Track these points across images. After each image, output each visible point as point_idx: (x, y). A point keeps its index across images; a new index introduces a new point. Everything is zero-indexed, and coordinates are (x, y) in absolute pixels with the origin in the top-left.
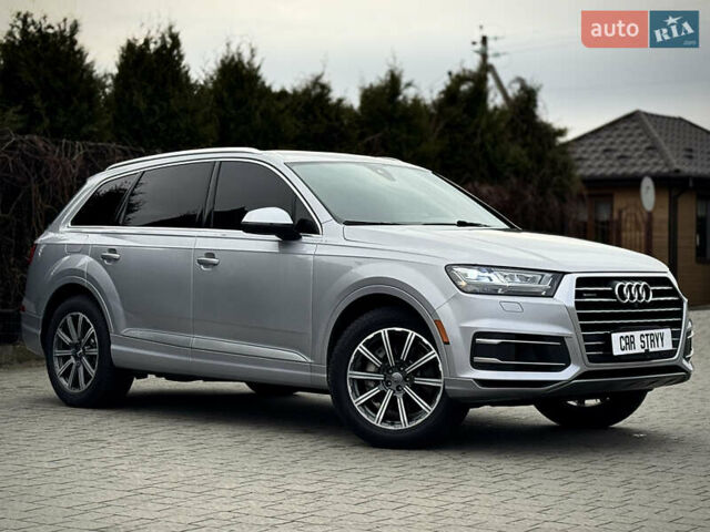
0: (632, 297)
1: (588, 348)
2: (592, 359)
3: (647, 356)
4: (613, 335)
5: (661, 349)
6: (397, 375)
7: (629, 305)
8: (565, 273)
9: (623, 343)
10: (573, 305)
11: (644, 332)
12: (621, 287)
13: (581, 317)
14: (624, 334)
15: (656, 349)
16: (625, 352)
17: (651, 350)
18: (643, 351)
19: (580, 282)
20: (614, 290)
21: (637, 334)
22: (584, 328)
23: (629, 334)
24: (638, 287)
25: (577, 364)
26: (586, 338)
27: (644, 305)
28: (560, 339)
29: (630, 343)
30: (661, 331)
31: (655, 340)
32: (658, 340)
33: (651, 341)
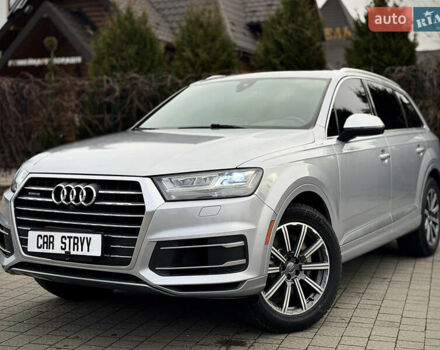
0: (69, 199)
3: (68, 257)
7: (62, 207)
9: (41, 242)
11: (67, 234)
12: (59, 189)
14: (43, 233)
15: (80, 253)
16: (41, 250)
17: (73, 253)
18: (63, 252)
21: (58, 236)
23: (48, 234)
24: (78, 190)
28: (9, 231)
29: (49, 242)
31: (80, 244)
32: (82, 244)
33: (74, 244)
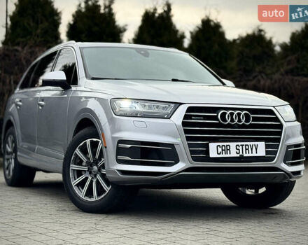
0: (232, 120)
1: (192, 152)
2: (195, 159)
3: (241, 159)
4: (210, 144)
5: (254, 154)
6: (95, 168)
7: (229, 126)
8: (181, 104)
9: (220, 150)
10: (181, 124)
11: (240, 144)
12: (224, 114)
13: (186, 132)
14: (221, 144)
15: (250, 155)
16: (221, 156)
17: (245, 155)
18: (238, 155)
19: (190, 109)
20: (217, 116)
21: (233, 145)
22: (188, 139)
23: (226, 144)
24: (239, 114)
25: (184, 161)
26: (190, 146)
27: (243, 126)
28: (172, 145)
29: (227, 150)
30: (256, 143)
31: (250, 149)
32: (252, 149)
33: (246, 149)
